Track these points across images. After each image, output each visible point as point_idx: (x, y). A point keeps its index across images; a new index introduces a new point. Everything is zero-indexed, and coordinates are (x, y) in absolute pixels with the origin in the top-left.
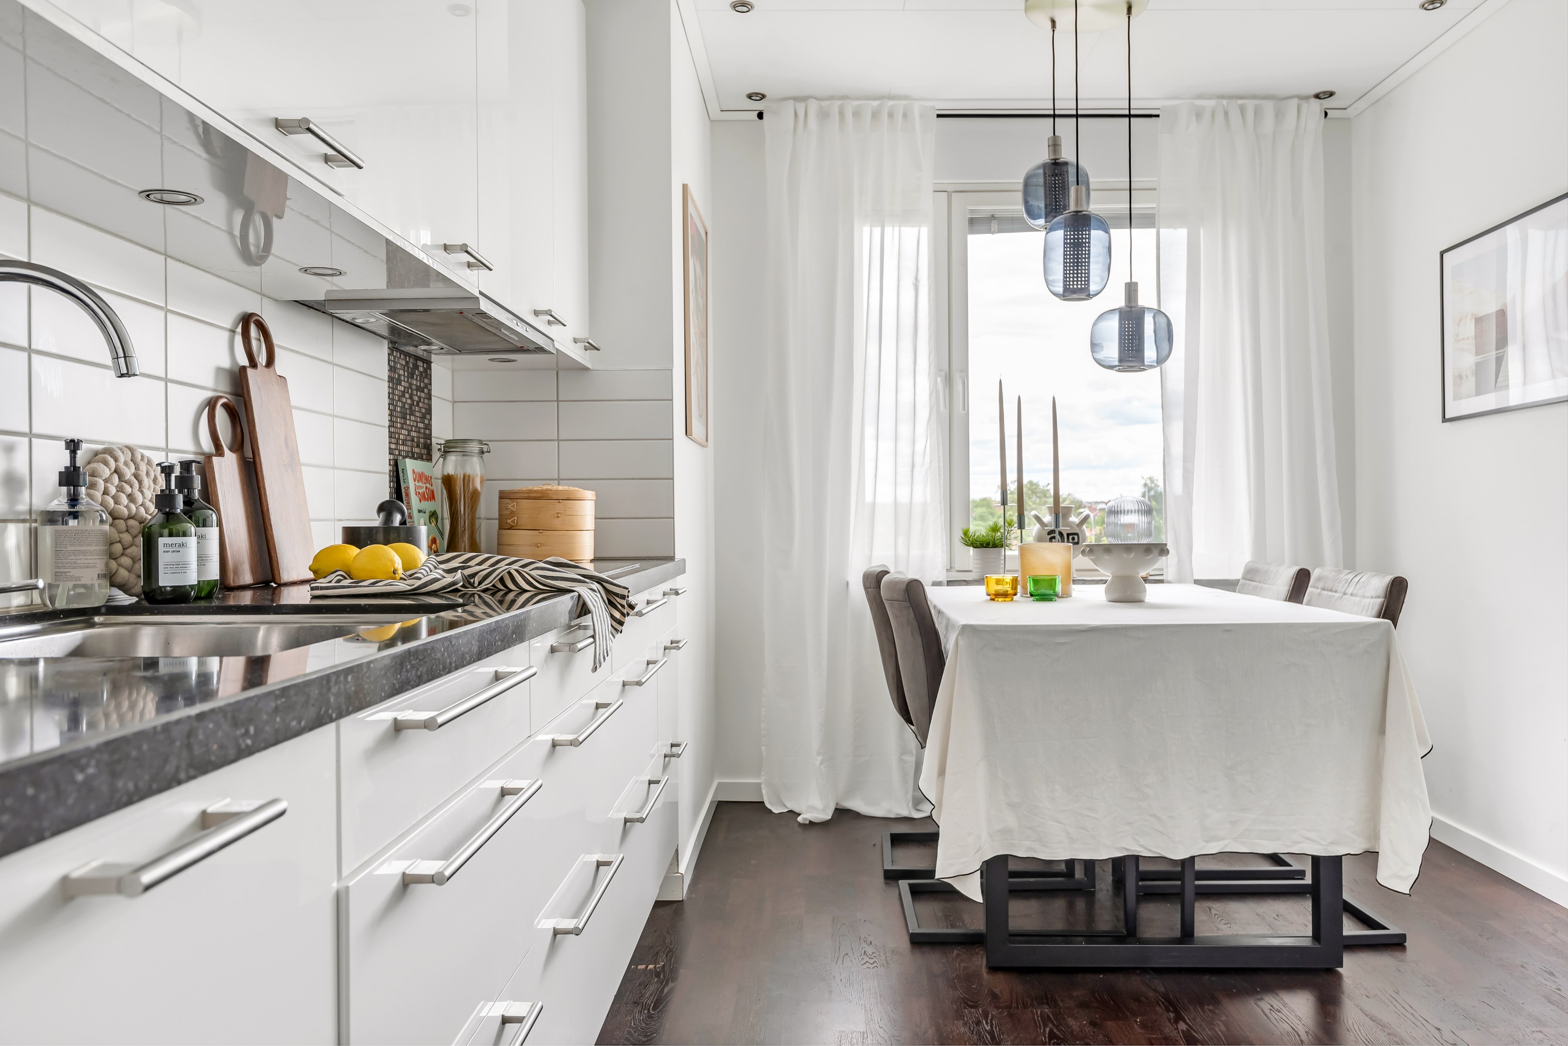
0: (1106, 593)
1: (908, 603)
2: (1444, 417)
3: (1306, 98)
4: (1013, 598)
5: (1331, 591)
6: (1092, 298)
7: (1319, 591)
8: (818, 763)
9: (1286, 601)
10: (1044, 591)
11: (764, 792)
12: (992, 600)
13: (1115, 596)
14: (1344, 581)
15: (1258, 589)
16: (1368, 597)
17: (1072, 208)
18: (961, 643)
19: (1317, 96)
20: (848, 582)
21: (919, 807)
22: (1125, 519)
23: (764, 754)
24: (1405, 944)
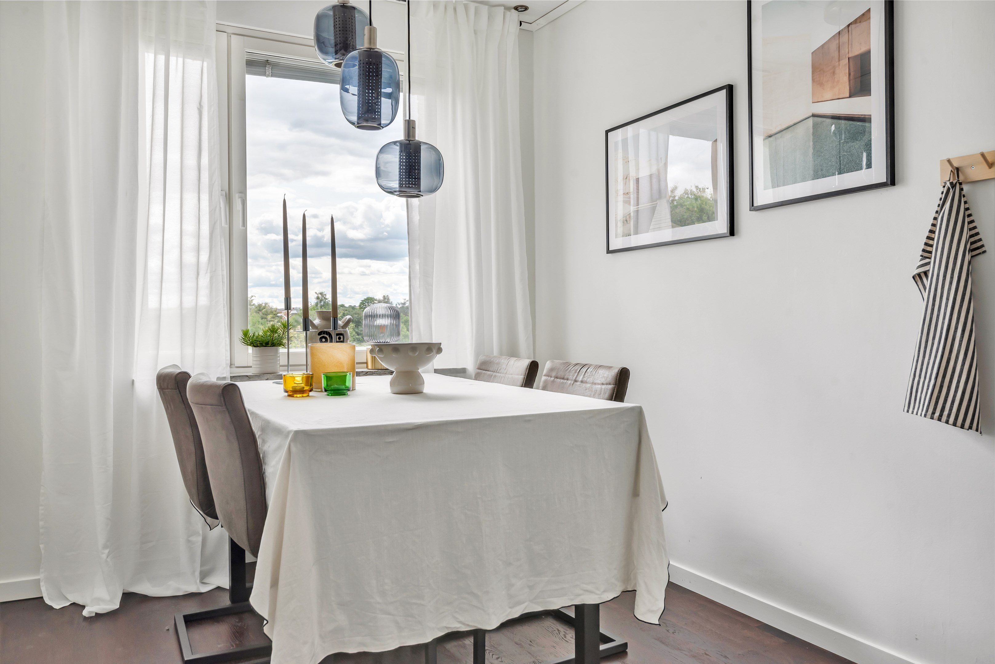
0: (391, 386)
1: (224, 407)
2: (609, 250)
3: (507, 8)
4: (309, 393)
5: (563, 379)
6: (383, 127)
7: (552, 379)
8: (104, 556)
9: (522, 386)
10: (337, 386)
11: (43, 589)
12: (289, 396)
13: (398, 389)
14: (574, 371)
15: (492, 377)
16: (598, 384)
17: (366, 45)
18: (293, 449)
19: (516, 8)
20: (133, 381)
21: (205, 581)
22: (380, 322)
23: (43, 551)
24: (627, 650)
